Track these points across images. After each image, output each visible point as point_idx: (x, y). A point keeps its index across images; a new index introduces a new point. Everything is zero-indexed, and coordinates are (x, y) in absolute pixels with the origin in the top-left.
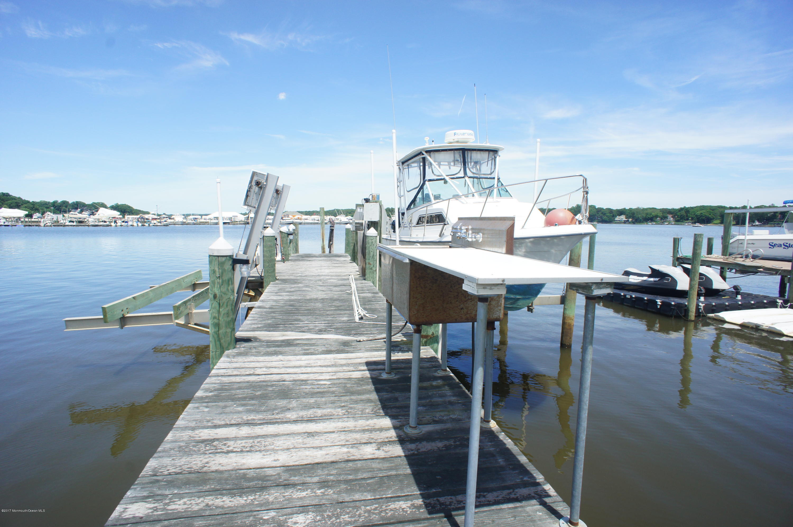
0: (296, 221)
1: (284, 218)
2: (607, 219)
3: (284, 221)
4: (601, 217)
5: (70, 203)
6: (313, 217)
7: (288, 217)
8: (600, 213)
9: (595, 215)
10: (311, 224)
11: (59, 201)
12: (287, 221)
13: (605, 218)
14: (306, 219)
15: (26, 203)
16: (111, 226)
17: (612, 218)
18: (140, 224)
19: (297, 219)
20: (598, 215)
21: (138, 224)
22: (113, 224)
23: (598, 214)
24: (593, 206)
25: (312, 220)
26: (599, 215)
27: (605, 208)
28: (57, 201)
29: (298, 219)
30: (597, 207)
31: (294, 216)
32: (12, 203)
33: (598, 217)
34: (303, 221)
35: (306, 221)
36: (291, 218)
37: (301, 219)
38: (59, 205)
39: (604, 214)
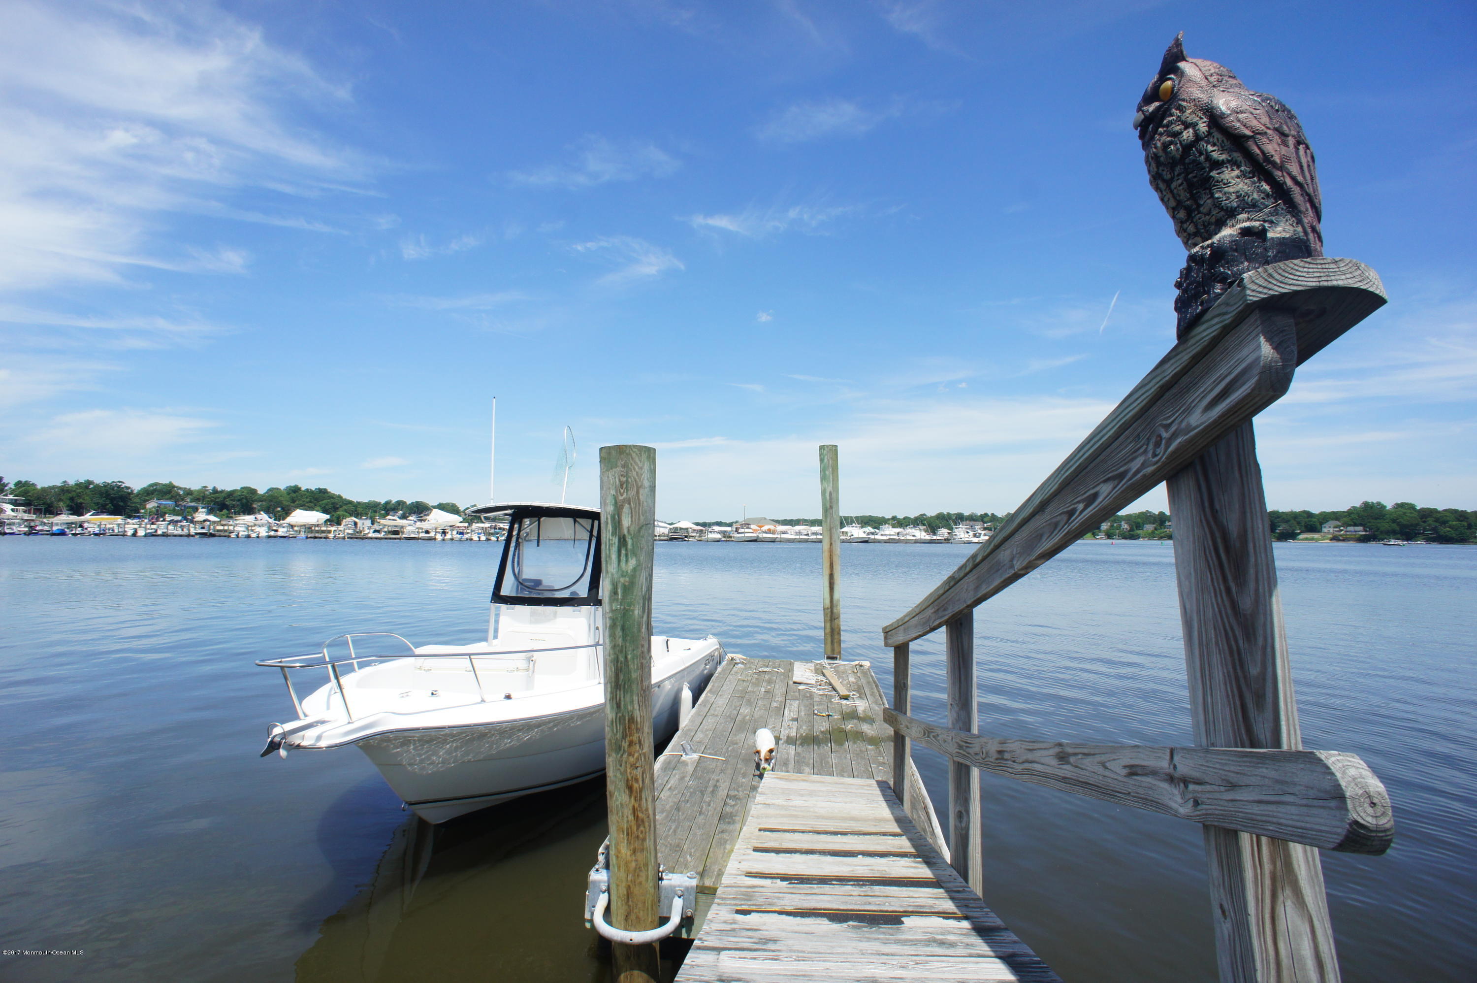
0: (765, 535)
1: (741, 530)
2: (1453, 534)
3: (742, 535)
4: (1434, 529)
5: (408, 503)
6: (798, 528)
7: (748, 528)
8: (1430, 520)
9: (1417, 525)
10: (792, 541)
11: (394, 501)
12: (747, 535)
13: (1445, 530)
14: (784, 533)
15: (346, 504)
16: (435, 539)
17: (1468, 532)
18: (483, 538)
19: (766, 533)
20: (1425, 525)
21: (479, 538)
22: (439, 537)
23: (1424, 522)
24: (1407, 504)
25: (796, 534)
26: (1429, 525)
27: (1440, 509)
28: (391, 501)
29: (769, 531)
30: (1418, 508)
31: (760, 527)
32: (327, 504)
33: (1425, 530)
34: (779, 536)
35: (784, 536)
36: (755, 531)
37: (774, 533)
38: (393, 507)
39: (1444, 523)
